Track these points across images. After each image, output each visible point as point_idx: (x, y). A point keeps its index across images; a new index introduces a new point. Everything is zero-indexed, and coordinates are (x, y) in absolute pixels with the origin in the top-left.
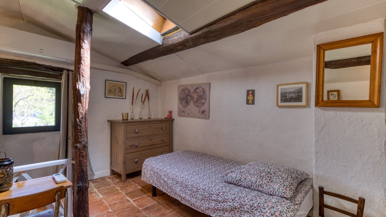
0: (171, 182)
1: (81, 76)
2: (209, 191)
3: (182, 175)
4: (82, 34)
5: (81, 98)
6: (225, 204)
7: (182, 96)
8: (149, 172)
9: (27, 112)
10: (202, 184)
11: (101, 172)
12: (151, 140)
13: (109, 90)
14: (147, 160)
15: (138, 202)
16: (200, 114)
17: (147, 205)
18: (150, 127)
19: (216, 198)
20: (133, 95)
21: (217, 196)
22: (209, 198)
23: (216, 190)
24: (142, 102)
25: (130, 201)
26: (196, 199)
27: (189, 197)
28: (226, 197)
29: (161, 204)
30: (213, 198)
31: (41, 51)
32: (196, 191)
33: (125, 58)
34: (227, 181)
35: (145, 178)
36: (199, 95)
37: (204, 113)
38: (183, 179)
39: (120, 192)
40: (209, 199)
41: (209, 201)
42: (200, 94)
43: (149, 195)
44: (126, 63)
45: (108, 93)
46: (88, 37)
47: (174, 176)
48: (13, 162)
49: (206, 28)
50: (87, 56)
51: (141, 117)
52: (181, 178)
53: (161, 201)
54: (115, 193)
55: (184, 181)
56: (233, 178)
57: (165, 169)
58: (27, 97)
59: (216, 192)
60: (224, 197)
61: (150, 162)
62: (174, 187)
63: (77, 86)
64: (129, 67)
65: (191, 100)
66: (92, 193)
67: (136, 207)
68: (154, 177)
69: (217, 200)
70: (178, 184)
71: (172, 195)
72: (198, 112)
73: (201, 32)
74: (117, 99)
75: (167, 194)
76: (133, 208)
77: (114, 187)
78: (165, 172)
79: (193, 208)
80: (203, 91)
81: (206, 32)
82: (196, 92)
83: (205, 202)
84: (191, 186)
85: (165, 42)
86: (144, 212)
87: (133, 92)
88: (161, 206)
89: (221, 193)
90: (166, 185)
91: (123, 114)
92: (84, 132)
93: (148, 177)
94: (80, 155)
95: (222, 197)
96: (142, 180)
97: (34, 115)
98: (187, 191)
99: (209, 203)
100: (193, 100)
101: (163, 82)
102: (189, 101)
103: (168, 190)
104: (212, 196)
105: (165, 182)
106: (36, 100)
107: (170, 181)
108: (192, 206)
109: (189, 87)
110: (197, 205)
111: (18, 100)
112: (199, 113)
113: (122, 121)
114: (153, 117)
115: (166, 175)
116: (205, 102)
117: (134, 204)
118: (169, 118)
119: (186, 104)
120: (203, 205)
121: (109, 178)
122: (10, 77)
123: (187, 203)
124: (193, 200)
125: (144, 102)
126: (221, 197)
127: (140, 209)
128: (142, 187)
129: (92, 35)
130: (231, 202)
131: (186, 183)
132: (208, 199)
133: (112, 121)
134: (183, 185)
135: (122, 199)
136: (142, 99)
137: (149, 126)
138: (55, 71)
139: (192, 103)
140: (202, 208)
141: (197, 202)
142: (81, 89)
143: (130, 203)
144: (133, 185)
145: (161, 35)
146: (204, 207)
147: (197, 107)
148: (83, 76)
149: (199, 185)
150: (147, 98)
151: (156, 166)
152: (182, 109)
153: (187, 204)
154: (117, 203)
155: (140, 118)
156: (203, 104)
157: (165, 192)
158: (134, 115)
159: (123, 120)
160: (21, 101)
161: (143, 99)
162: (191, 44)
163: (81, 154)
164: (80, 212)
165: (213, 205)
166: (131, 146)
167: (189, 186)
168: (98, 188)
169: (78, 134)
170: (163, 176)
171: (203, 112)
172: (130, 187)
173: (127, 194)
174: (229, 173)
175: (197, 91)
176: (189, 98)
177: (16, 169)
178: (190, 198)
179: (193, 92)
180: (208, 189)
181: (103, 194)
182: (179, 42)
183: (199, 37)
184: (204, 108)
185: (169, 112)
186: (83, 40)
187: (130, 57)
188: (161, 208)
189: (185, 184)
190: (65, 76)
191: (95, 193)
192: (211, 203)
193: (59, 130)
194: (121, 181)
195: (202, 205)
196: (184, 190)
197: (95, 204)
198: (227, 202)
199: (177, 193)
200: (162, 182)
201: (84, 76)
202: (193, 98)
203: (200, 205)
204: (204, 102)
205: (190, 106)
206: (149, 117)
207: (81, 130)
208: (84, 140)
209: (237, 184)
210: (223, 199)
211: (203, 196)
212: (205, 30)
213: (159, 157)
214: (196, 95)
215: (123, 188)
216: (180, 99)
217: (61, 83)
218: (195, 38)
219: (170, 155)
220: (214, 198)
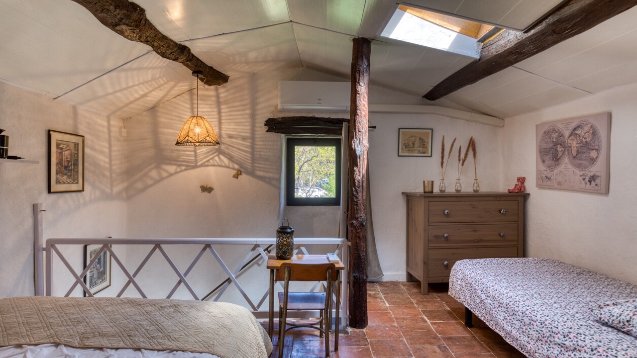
0: (491, 302)
1: (357, 131)
2: (550, 326)
3: (511, 294)
4: (357, 75)
5: (357, 160)
6: (576, 354)
7: (544, 146)
8: (459, 282)
9: (312, 180)
10: (541, 313)
11: (393, 273)
12: (474, 231)
13: (405, 144)
14: (458, 262)
15: (439, 326)
16: (586, 184)
17: (452, 334)
18: (474, 208)
19: (561, 341)
20: (443, 150)
21: (564, 337)
22: (549, 339)
23: (566, 327)
24: (461, 162)
25: (426, 322)
26: (528, 337)
27: (518, 333)
28: (580, 343)
29: (476, 340)
30: (556, 339)
31: (320, 101)
32: (528, 323)
33: (428, 88)
34: (598, 319)
35: (453, 292)
36: (582, 142)
37: (594, 181)
38: (511, 299)
39: (415, 307)
40: (550, 341)
41: (549, 345)
42: (585, 138)
43: (460, 322)
44: (433, 96)
45: (402, 149)
46: (364, 77)
47: (496, 292)
48: (293, 232)
49: (552, 16)
50: (364, 103)
51: (459, 189)
52: (508, 297)
53: (479, 337)
54: (408, 306)
55: (511, 304)
56: (613, 316)
57: (484, 280)
58: (312, 159)
59: (563, 331)
60: (577, 341)
61: (462, 266)
62: (494, 312)
63: (353, 144)
64: (437, 101)
65: (563, 153)
66: (376, 298)
67: (434, 332)
68: (467, 292)
69: (563, 345)
70: (501, 307)
71: (491, 325)
72: (581, 178)
73: (544, 24)
74: (418, 158)
75: (484, 323)
76: (429, 331)
77: (408, 298)
78: (484, 285)
79: (524, 353)
80: (593, 132)
81: (554, 24)
82: (577, 134)
83: (543, 346)
84: (521, 313)
85: (485, 52)
86: (444, 341)
87: (443, 145)
88: (474, 343)
89: (572, 334)
90: (482, 307)
91: (424, 182)
92: (360, 205)
93: (458, 290)
94: (356, 235)
95: (572, 341)
96: (450, 296)
97: (320, 185)
98: (514, 322)
99: (549, 349)
100: (568, 154)
101: (506, 120)
102: (560, 155)
103: (486, 316)
104: (554, 335)
105: (482, 301)
106: (321, 163)
107: (489, 301)
108: (522, 349)
109: (560, 126)
110: (529, 348)
111: (303, 163)
112: (583, 182)
113: (423, 193)
114: (484, 189)
115: (484, 290)
116: (597, 157)
117: (432, 327)
118: (516, 191)
119: (553, 162)
120: (539, 349)
121: (404, 285)
122: (292, 137)
123: (515, 343)
124: (524, 339)
125: (464, 161)
126: (570, 340)
127: (439, 336)
128: (452, 309)
129: (369, 73)
130: (587, 353)
131: (513, 306)
132: (548, 341)
133: (410, 193)
134: (508, 310)
135: (416, 316)
136: (459, 156)
137: (471, 204)
138: (335, 124)
139: (566, 160)
140: (537, 354)
141: (529, 344)
142: (357, 148)
143: (425, 324)
144: (439, 303)
145: (479, 41)
146: (540, 354)
147: (579, 167)
148: (359, 131)
149: (536, 314)
150: (471, 153)
151: (470, 274)
152: (545, 173)
153: (514, 345)
154: (407, 319)
155: (457, 191)
156: (593, 161)
157: (482, 319)
158: (446, 185)
159: (425, 192)
160: (305, 164)
161: (462, 156)
162: (532, 49)
163: (358, 235)
164: (357, 311)
165: (556, 352)
166: (437, 237)
167: (519, 312)
168: (385, 294)
169: (354, 208)
170: (479, 291)
171: (593, 178)
172: (432, 304)
173: (424, 312)
174: (608, 305)
175: (578, 132)
176: (560, 149)
177: (296, 240)
178: (519, 335)
179: (570, 136)
180: (549, 323)
181: (391, 303)
182: (508, 49)
183: (543, 34)
184: (597, 168)
185: (519, 179)
186: (359, 83)
187: (434, 86)
188: (475, 345)
189: (513, 309)
190: (345, 129)
191: (381, 299)
192: (553, 348)
193: (339, 204)
194: (420, 292)
195: (537, 349)
196: (510, 319)
197: (378, 311)
198: (580, 352)
199: (499, 322)
200: (478, 302)
201: (361, 130)
202: (569, 148)
203: (534, 349)
204: (595, 158)
205: (563, 166)
206: (475, 189)
207: (357, 202)
208: (361, 217)
209: (622, 330)
210: (574, 344)
211: (539, 333)
212: (550, 20)
213: (482, 260)
214: (575, 142)
215: (421, 302)
216: (541, 152)
217: (341, 139)
218: (534, 37)
219: (505, 261)
220: (558, 340)
